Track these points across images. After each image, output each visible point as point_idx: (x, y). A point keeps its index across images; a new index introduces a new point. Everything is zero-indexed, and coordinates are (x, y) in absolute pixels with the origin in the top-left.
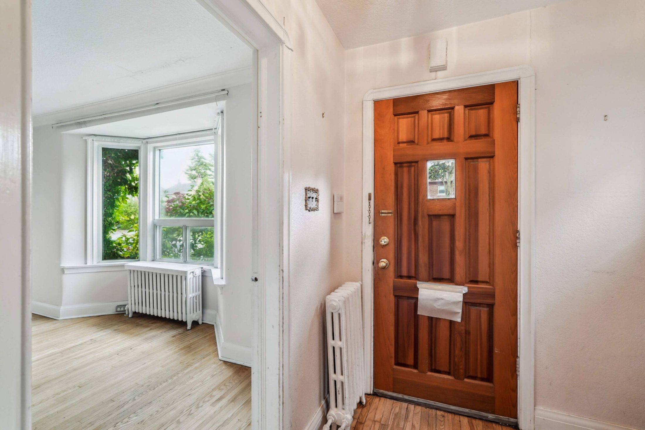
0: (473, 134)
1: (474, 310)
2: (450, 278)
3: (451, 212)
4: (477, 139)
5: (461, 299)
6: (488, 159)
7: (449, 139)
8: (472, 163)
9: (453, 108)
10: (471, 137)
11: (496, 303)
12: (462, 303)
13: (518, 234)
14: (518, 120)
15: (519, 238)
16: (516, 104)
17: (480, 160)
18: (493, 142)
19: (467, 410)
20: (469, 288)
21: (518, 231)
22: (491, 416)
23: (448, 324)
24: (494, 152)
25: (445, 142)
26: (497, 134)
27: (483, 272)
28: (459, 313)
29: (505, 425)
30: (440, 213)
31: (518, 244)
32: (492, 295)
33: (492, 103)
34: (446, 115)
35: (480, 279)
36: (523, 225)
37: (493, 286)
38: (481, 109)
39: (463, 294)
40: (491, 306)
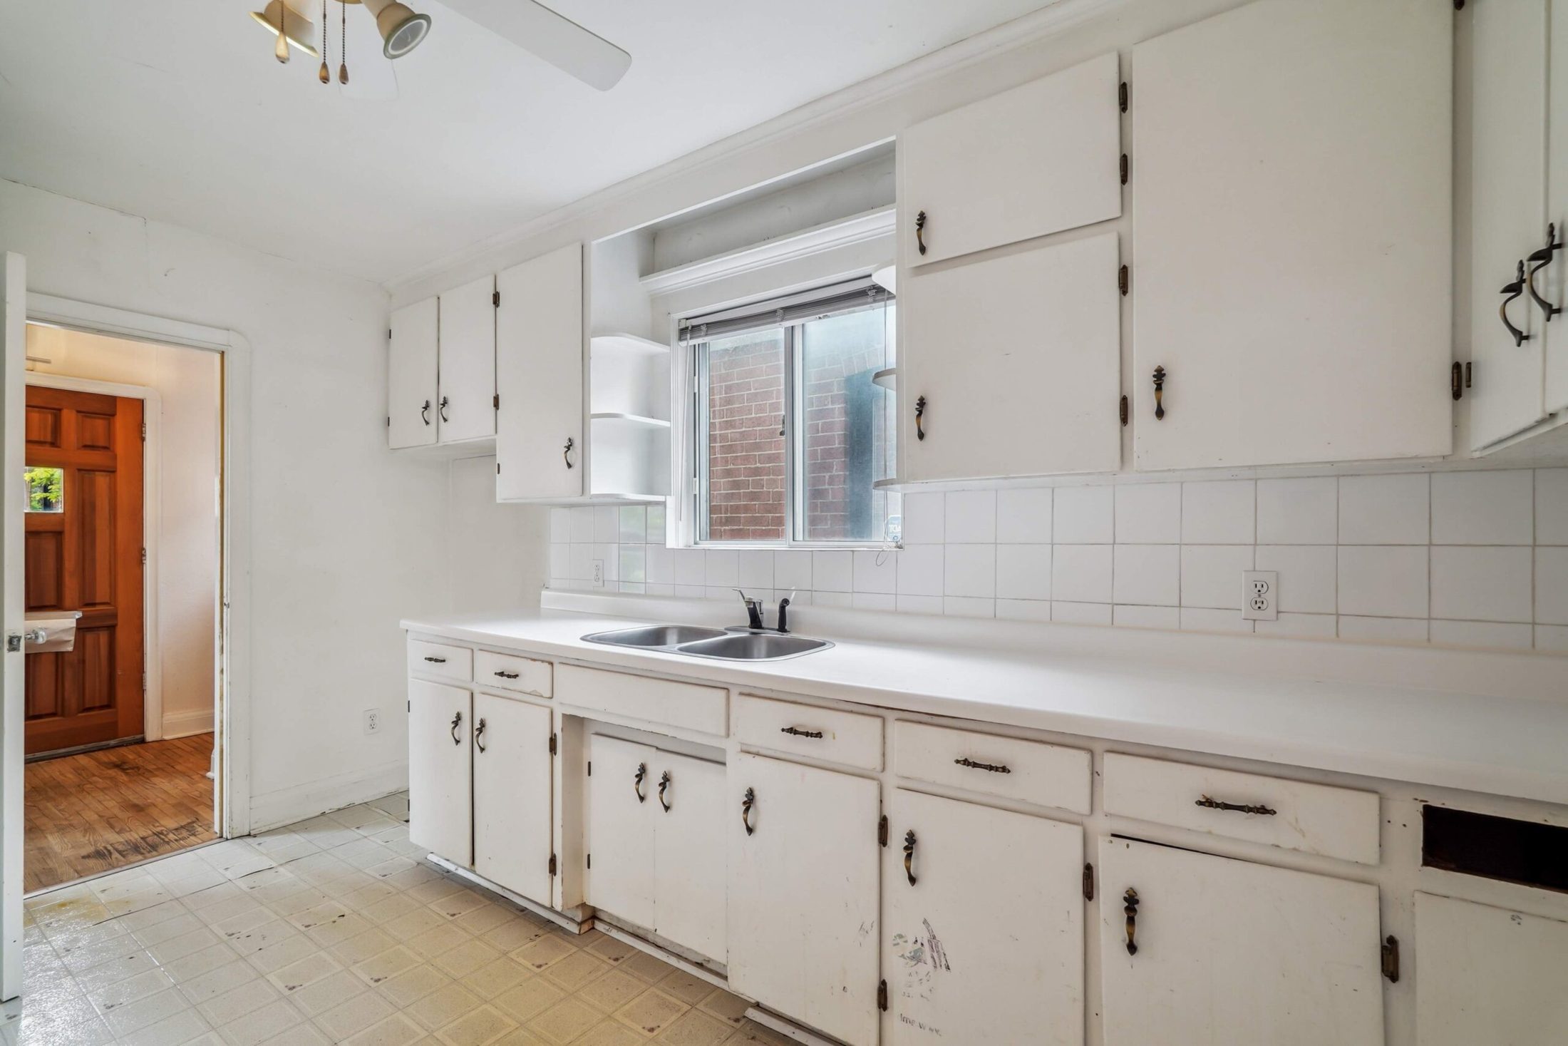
0: (89, 443)
1: (90, 637)
2: (55, 604)
3: (58, 529)
4: (93, 450)
5: (74, 625)
6: (108, 474)
7: (54, 444)
8: (86, 475)
9: (60, 410)
10: (85, 446)
11: (119, 624)
12: (74, 629)
13: (143, 552)
14: (143, 439)
15: (145, 556)
16: (141, 424)
17: (97, 473)
18: (115, 457)
19: (82, 747)
20: (83, 612)
21: (143, 549)
22: (112, 742)
23: (52, 658)
24: (116, 467)
25: (47, 447)
26: (120, 446)
27: (102, 593)
28: (70, 641)
29: (131, 744)
30: (40, 529)
31: (144, 561)
32: (115, 616)
33: (113, 415)
34: (50, 418)
35: (98, 601)
36: (148, 544)
37: (114, 606)
38: (99, 418)
39: (77, 620)
40: (112, 629)
